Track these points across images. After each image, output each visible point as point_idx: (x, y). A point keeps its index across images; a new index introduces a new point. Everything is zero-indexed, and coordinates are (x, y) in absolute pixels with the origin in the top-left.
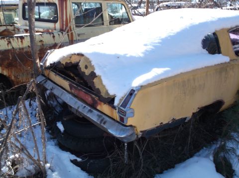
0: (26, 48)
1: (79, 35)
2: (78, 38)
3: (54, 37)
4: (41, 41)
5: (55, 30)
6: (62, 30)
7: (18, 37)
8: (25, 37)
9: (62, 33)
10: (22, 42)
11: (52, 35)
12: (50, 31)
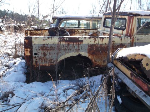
0: (104, 44)
1: (138, 40)
2: (137, 41)
3: (121, 39)
4: (113, 41)
5: (122, 35)
6: (127, 35)
7: (101, 37)
8: (105, 38)
9: (127, 37)
10: (102, 40)
11: (120, 38)
12: (119, 35)
